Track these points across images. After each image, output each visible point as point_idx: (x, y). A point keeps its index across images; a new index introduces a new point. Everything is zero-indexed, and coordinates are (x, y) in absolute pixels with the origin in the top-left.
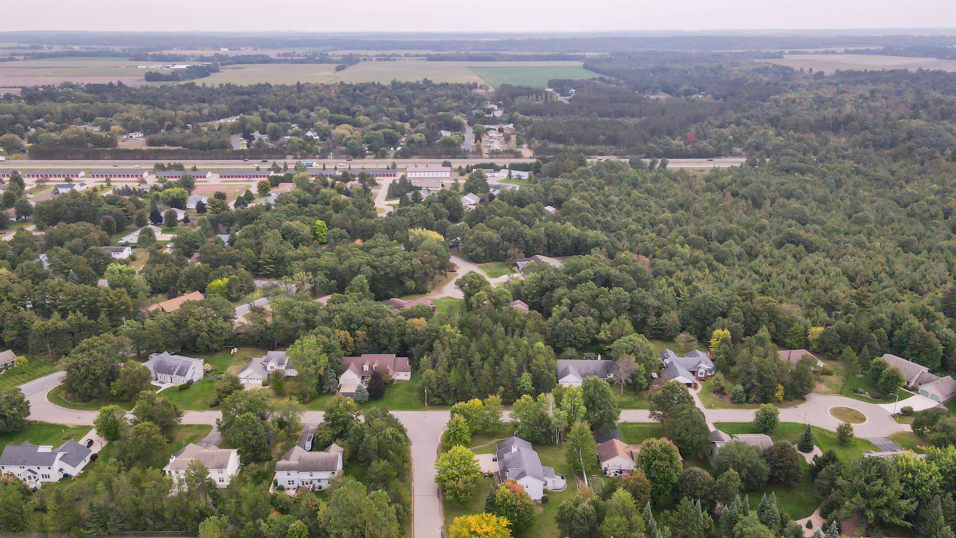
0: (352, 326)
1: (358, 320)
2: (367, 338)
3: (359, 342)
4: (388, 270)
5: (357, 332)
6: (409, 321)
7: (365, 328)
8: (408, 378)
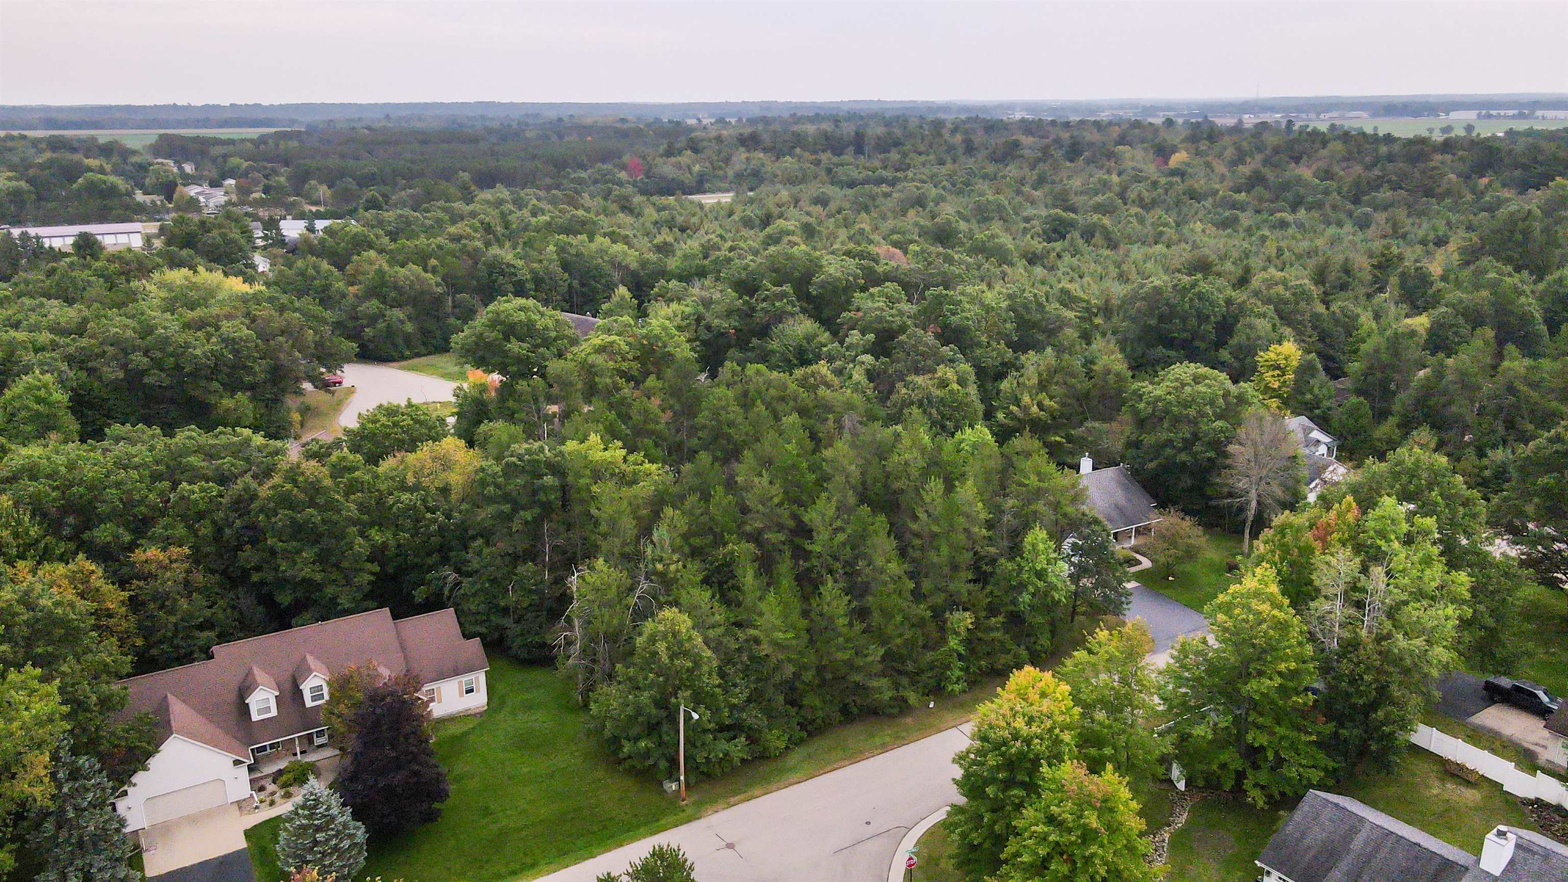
0: (103, 533)
1: (129, 504)
2: (199, 578)
3: (163, 600)
4: (139, 359)
5: (138, 556)
6: (387, 465)
7: (181, 530)
8: (479, 700)
